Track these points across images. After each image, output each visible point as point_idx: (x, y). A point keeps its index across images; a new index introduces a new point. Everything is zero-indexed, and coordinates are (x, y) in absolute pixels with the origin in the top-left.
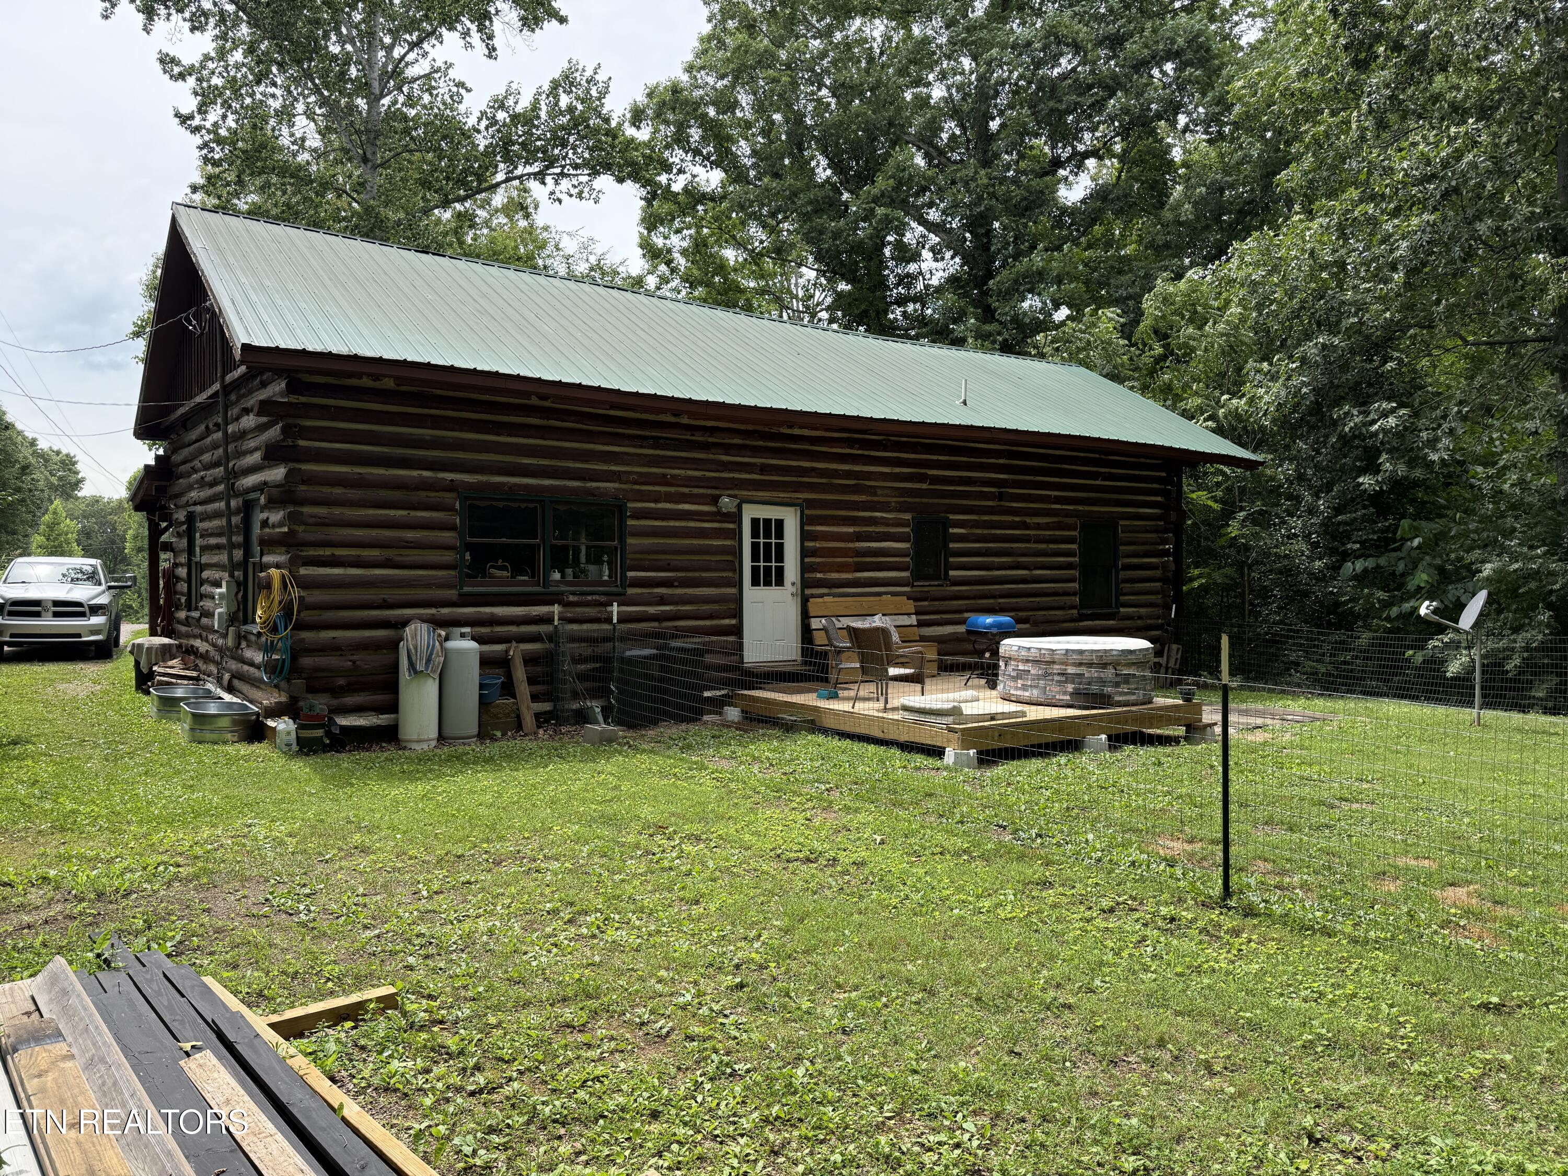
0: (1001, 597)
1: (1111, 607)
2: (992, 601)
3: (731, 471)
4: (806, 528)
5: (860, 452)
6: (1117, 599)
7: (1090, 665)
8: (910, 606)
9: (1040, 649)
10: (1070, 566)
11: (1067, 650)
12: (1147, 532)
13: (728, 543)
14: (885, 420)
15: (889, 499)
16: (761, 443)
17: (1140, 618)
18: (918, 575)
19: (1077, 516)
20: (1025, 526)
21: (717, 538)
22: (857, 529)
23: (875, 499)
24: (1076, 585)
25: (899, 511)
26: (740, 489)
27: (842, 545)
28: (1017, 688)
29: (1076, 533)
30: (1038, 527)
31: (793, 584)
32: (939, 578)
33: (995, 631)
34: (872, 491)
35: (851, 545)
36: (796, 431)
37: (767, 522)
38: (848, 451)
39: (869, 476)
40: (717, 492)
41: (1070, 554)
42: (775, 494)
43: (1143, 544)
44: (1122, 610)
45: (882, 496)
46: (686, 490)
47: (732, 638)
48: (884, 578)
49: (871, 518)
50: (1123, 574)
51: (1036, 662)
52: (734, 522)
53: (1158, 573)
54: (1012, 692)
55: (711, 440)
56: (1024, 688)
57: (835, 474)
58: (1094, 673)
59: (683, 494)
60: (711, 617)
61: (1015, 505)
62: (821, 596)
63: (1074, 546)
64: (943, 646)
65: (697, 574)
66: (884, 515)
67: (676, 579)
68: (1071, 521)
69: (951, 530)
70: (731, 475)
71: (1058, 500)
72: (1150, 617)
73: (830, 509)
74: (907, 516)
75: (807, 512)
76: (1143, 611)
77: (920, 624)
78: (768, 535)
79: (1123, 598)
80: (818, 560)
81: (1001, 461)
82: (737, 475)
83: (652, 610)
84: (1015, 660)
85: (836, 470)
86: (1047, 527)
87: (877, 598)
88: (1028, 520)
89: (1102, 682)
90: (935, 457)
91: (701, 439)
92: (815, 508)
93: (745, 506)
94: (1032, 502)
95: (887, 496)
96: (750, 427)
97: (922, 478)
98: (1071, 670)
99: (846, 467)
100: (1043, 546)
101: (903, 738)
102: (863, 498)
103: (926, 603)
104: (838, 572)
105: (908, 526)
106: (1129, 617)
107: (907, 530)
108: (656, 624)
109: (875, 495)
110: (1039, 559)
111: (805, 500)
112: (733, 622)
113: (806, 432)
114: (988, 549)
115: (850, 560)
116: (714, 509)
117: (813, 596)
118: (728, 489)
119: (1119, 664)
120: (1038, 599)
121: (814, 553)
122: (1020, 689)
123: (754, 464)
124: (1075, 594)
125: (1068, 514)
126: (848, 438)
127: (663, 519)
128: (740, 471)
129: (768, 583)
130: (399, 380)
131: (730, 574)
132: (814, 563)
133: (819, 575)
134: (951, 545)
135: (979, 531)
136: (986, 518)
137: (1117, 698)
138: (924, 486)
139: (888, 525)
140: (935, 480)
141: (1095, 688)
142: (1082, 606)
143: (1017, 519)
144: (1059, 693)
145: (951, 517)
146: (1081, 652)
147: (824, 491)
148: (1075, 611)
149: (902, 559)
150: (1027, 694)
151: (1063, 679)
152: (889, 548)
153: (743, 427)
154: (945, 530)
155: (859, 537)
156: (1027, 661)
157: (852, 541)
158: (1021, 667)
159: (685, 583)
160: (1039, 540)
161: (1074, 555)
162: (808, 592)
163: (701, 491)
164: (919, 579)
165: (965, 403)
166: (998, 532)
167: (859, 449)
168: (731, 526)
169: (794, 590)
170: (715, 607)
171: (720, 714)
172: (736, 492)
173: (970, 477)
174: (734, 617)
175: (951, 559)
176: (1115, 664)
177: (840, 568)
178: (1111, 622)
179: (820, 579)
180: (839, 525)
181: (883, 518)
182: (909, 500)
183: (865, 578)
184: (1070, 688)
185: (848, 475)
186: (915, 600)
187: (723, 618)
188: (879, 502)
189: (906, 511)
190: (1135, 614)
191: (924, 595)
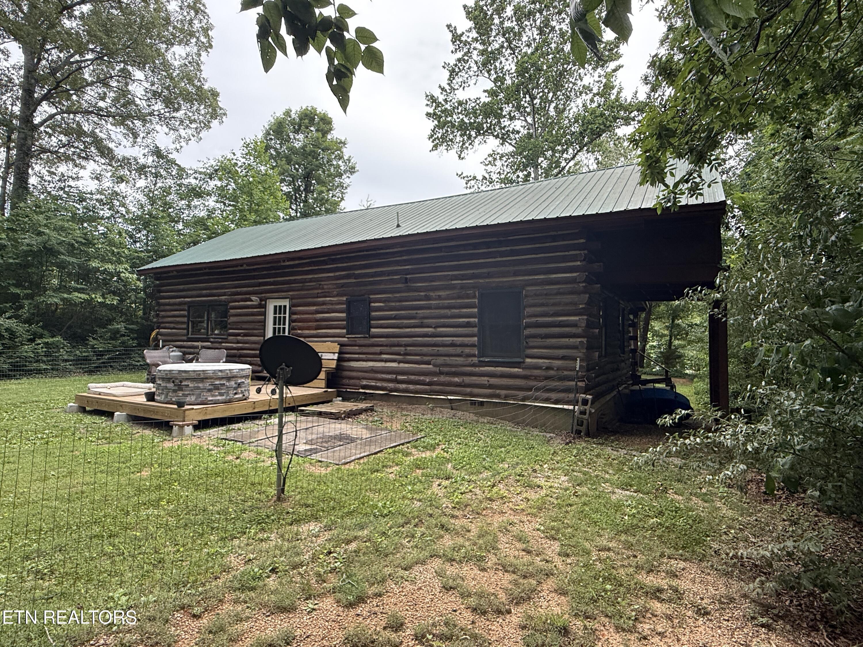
1: (513, 357)
4: (292, 308)
5: (316, 268)
6: (522, 352)
8: (337, 348)
10: (468, 325)
13: (262, 317)
15: (332, 290)
16: (273, 272)
18: (351, 331)
19: (474, 287)
20: (429, 298)
21: (259, 315)
22: (317, 308)
24: (474, 339)
25: (338, 296)
27: (310, 316)
29: (475, 300)
30: (440, 298)
32: (364, 333)
34: (322, 287)
35: (315, 315)
36: (287, 263)
37: (280, 307)
39: (322, 279)
41: (469, 316)
42: (280, 294)
44: (528, 360)
45: (329, 289)
48: (332, 333)
49: (323, 301)
50: (529, 331)
52: (264, 308)
53: (576, 330)
61: (419, 285)
63: (473, 310)
65: (251, 331)
66: (332, 299)
68: (469, 291)
69: (373, 305)
71: (456, 277)
74: (343, 299)
75: (292, 301)
76: (558, 362)
78: (280, 313)
79: (530, 351)
82: (265, 287)
83: (234, 345)
85: (305, 279)
86: (447, 297)
88: (432, 294)
92: (296, 299)
94: (433, 281)
97: (351, 276)
99: (311, 276)
100: (445, 311)
102: (320, 291)
103: (356, 348)
104: (308, 330)
105: (344, 304)
106: (537, 367)
107: (344, 306)
109: (325, 289)
110: (440, 321)
111: (291, 295)
113: (291, 263)
114: (397, 315)
115: (314, 323)
120: (440, 348)
123: (270, 282)
124: (473, 346)
126: (310, 262)
130: (177, 271)
132: (296, 325)
134: (373, 313)
135: (392, 304)
136: (397, 295)
138: (353, 281)
139: (332, 304)
140: (358, 276)
142: (484, 354)
143: (421, 294)
145: (371, 297)
147: (301, 290)
148: (474, 359)
149: (341, 323)
152: (334, 317)
154: (369, 305)
155: (318, 312)
159: (245, 335)
160: (438, 307)
161: (472, 317)
164: (350, 334)
165: (398, 226)
166: (406, 303)
167: (315, 266)
172: (265, 295)
175: (373, 322)
178: (516, 370)
179: (300, 333)
180: (308, 306)
181: (330, 300)
182: (344, 289)
183: (322, 333)
185: (311, 280)
186: (341, 345)
188: (327, 292)
189: (342, 295)
190: (543, 365)
191: (354, 343)
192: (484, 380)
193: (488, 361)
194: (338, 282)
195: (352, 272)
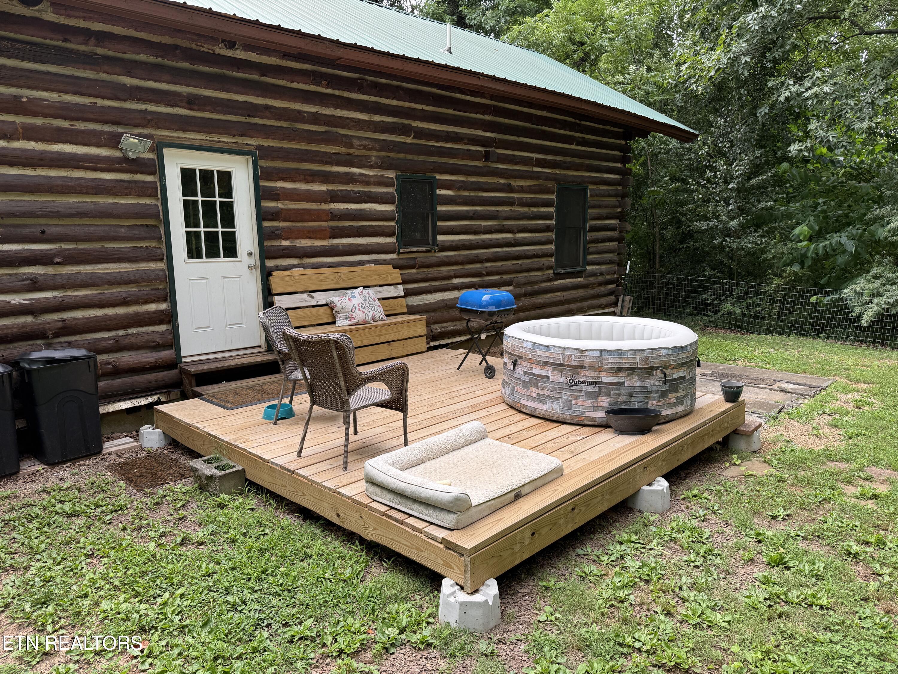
0: (488, 261)
1: (578, 265)
2: (478, 266)
3: (140, 100)
4: (262, 183)
5: (329, 91)
6: (584, 258)
7: (631, 371)
8: (396, 275)
9: (564, 348)
10: (548, 229)
11: (601, 351)
12: (610, 196)
13: (147, 201)
14: (355, 47)
15: (368, 153)
16: (186, 65)
17: (601, 274)
18: (404, 241)
19: (555, 180)
20: (509, 189)
21: (128, 194)
22: (331, 187)
23: (352, 151)
24: (552, 247)
25: (380, 167)
26: (158, 127)
27: (313, 206)
28: (530, 398)
29: (553, 197)
30: (521, 190)
31: (250, 254)
32: (426, 244)
33: (492, 309)
34: (347, 142)
35: (325, 206)
36: (240, 54)
37: (207, 175)
38: (313, 88)
39: (342, 122)
40: (120, 130)
41: (548, 217)
42: (214, 137)
43: (606, 207)
44: (588, 267)
45: (360, 147)
46: (65, 124)
47: (163, 328)
48: (367, 245)
49: (347, 174)
50: (591, 236)
51: (559, 366)
52: (153, 173)
53: (615, 234)
54: (523, 402)
55: (100, 51)
56: (541, 399)
57: (298, 116)
58: (636, 382)
59: (59, 130)
60: (124, 302)
61: (500, 166)
62: (288, 268)
63: (552, 209)
64: (432, 314)
65: (97, 246)
66: (364, 171)
67: (57, 253)
68: (549, 184)
69: (438, 192)
70: (142, 107)
71: (540, 163)
72: (609, 273)
73: (294, 160)
74: (391, 174)
75: (262, 163)
76: (603, 267)
77: (408, 293)
78: (208, 191)
79: (590, 257)
80: (282, 224)
81: (488, 118)
82: (152, 108)
83: (19, 299)
84: (527, 360)
85: (300, 112)
86: (529, 190)
87: (359, 268)
88: (513, 183)
89: (645, 391)
90: (419, 107)
91: (82, 48)
92: (273, 158)
93: (167, 152)
94: (517, 164)
95: (364, 148)
96: (166, 40)
97: (405, 130)
98: (605, 378)
99: (313, 109)
100: (525, 209)
101: (370, 535)
102: (337, 149)
103: (414, 271)
104: (310, 238)
105: (392, 185)
106: (593, 274)
107: (391, 190)
108: (29, 319)
109: (351, 146)
110: (521, 223)
111: (258, 147)
112: (163, 306)
113: (253, 57)
114: (475, 212)
115: (324, 224)
116: (117, 154)
117: (278, 268)
118: (138, 126)
119: (667, 367)
120: (520, 262)
121: (275, 215)
122: (534, 399)
123: (177, 94)
124: (551, 255)
125: (548, 178)
126: (313, 72)
127: (25, 165)
128: (156, 102)
129: (213, 253)
131: (154, 244)
132: (277, 228)
133: (284, 243)
134: (439, 208)
135: (466, 193)
136: (474, 179)
137: (666, 412)
138: (409, 140)
139: (368, 183)
140: (420, 134)
141: (636, 403)
142: (558, 265)
143: (502, 181)
144: (588, 408)
145: (439, 177)
146: (620, 353)
147: (283, 138)
148: (551, 272)
149: (386, 224)
150: (545, 407)
151: (596, 389)
152: (370, 211)
153: (155, 38)
154: (433, 192)
155: (334, 197)
156: (546, 363)
157: (325, 202)
158: (537, 371)
160: (523, 204)
161: (551, 218)
162: (270, 263)
163: (91, 126)
164: (405, 245)
165: (450, 51)
166: (485, 194)
167: (327, 87)
168: (149, 178)
169: (251, 261)
170: (132, 289)
171: (136, 437)
172: (153, 131)
173: (456, 133)
174: (165, 300)
175: (439, 223)
176: (664, 368)
177: (312, 234)
178: (580, 279)
179: (287, 248)
180: (307, 181)
181: (361, 175)
182: (392, 155)
183: (344, 245)
184: (604, 402)
185: (316, 119)
186: (401, 268)
187: (146, 303)
188: (357, 156)
189: (389, 168)
190: (597, 271)
191: (411, 262)
192: (558, 295)
193: (564, 273)
194: (383, 137)
195: (406, 122)
